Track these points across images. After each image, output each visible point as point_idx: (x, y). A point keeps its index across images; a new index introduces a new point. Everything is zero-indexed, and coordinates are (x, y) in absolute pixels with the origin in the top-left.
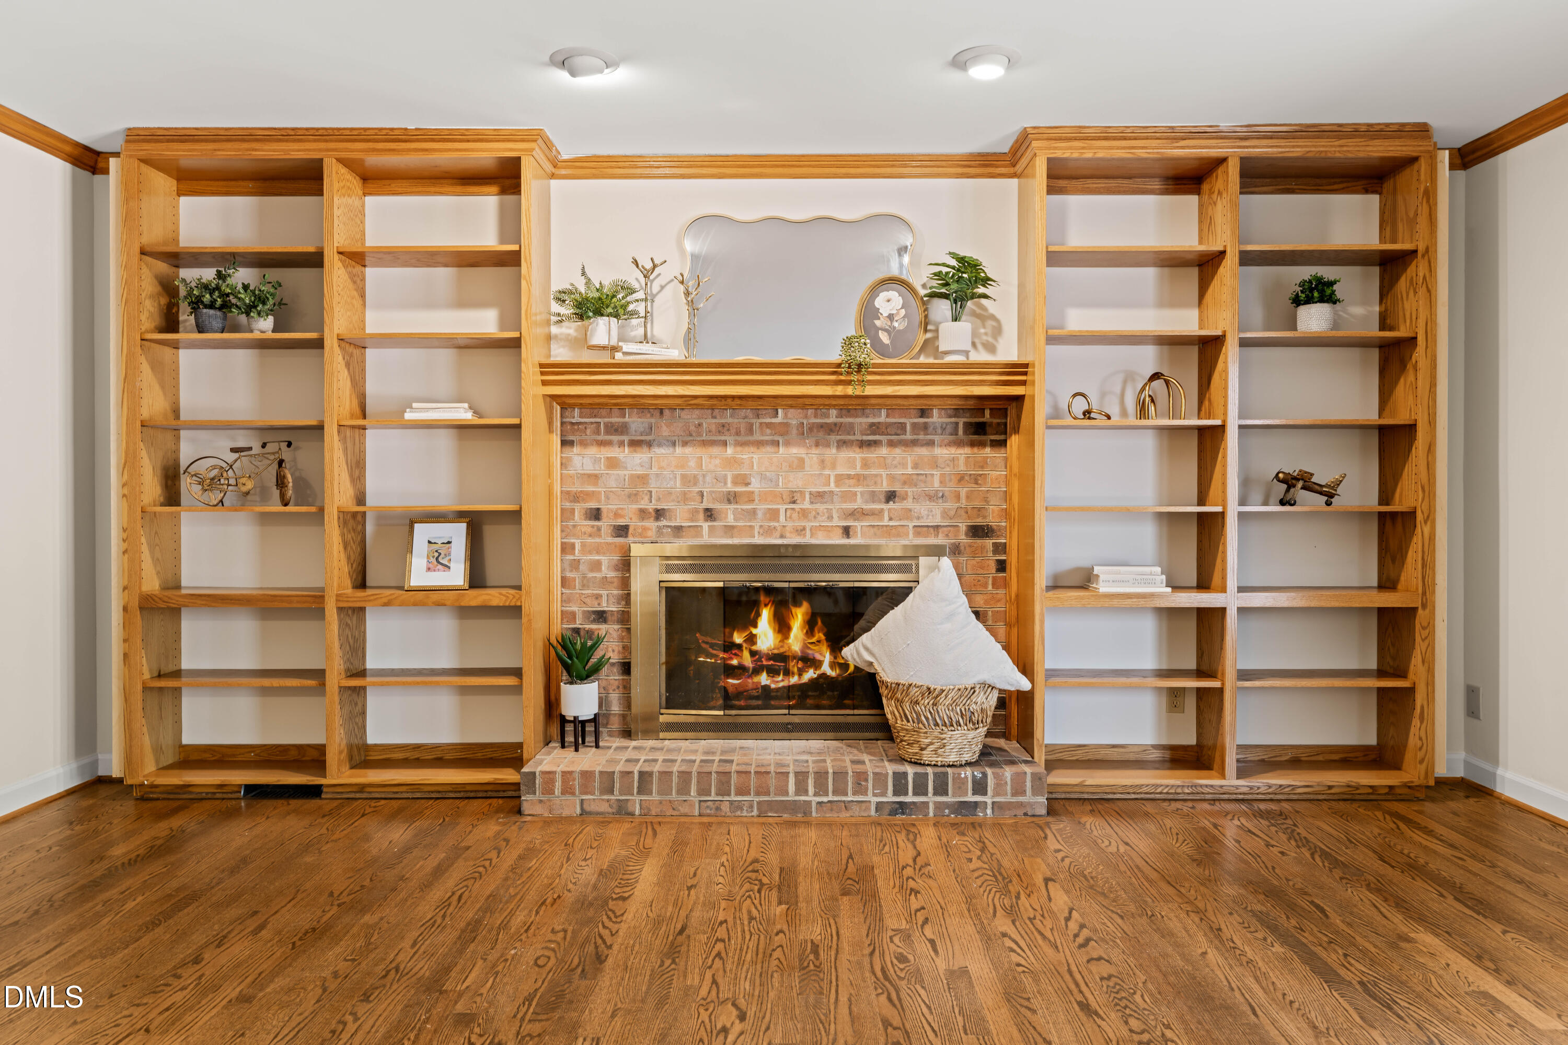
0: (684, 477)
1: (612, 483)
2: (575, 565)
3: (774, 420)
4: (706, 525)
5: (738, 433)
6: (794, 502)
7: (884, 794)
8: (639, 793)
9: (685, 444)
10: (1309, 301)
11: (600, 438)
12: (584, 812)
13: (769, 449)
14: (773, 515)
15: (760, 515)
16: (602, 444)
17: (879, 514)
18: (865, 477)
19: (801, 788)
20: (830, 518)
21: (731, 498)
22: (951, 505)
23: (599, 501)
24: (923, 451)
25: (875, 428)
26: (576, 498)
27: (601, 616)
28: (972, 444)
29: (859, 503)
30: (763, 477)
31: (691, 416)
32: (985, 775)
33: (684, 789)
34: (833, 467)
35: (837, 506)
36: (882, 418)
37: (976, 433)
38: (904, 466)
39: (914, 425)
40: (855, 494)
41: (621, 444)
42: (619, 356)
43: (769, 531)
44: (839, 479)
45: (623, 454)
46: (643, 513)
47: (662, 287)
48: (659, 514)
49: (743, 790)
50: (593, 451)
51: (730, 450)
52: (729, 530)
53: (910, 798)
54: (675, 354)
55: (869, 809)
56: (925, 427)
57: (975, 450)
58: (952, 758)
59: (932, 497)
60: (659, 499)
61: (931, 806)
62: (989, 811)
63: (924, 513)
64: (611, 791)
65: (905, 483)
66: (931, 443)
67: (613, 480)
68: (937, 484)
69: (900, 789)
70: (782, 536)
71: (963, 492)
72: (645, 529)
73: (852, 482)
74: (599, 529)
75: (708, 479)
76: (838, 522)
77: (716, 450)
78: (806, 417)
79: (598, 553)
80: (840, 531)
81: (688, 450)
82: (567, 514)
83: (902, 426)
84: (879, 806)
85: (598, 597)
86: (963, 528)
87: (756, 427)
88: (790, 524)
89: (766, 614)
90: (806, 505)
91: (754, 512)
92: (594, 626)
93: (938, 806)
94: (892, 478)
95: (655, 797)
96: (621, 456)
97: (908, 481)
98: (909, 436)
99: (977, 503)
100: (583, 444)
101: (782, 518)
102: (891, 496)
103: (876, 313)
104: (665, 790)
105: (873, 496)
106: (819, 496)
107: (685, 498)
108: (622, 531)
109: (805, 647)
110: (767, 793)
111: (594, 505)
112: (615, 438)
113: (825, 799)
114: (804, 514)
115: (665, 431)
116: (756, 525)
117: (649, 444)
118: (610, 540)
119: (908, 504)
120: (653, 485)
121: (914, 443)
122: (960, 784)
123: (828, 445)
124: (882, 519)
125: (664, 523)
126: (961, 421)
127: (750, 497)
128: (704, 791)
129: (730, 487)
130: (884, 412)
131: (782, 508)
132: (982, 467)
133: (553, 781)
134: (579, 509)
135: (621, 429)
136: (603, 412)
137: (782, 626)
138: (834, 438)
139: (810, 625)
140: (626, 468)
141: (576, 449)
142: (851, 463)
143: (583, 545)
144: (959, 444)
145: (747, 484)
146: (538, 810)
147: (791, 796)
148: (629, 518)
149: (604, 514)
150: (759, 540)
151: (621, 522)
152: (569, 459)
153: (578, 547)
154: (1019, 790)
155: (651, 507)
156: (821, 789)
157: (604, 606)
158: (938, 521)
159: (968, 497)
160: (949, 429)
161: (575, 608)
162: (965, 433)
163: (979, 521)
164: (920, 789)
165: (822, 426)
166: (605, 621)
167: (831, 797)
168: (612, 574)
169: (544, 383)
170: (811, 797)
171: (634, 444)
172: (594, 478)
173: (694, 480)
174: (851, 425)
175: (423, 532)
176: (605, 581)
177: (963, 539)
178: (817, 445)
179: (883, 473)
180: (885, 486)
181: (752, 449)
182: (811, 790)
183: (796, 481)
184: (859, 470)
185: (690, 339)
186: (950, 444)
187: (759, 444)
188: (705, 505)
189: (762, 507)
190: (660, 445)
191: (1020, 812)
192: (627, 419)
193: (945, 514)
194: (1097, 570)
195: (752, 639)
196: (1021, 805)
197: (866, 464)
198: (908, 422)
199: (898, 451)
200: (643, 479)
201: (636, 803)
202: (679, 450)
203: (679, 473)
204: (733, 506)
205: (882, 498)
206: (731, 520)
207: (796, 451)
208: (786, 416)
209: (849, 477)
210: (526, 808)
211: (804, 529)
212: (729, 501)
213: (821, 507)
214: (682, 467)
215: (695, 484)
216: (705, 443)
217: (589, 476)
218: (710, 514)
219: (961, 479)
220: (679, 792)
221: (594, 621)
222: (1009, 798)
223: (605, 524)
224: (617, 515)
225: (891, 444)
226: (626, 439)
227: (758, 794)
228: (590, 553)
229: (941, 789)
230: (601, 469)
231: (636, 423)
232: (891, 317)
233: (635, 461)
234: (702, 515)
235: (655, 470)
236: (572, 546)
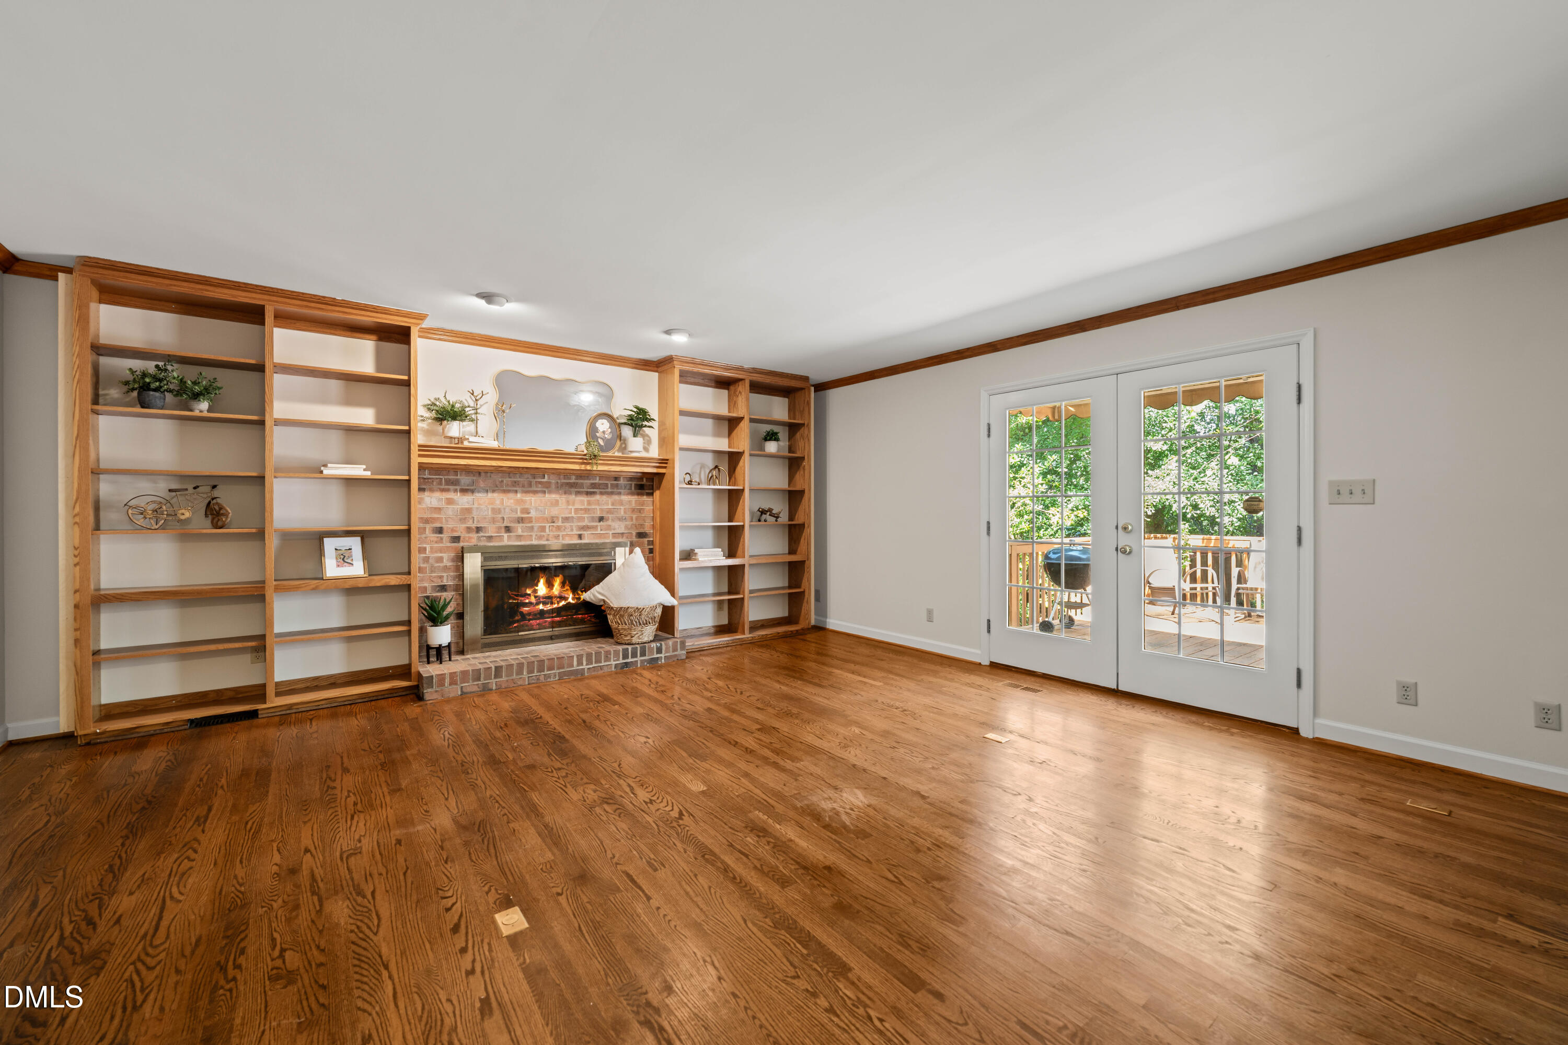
0: (493, 509)
1: (450, 513)
2: (426, 560)
3: (543, 480)
4: (506, 535)
5: (523, 486)
6: (554, 522)
7: (618, 660)
8: (495, 678)
9: (493, 491)
10: (770, 440)
11: (442, 487)
12: (463, 693)
13: (540, 495)
14: (543, 529)
15: (536, 529)
16: (443, 490)
17: (595, 528)
18: (589, 510)
19: (580, 663)
20: (572, 530)
21: (521, 520)
22: (629, 523)
23: (441, 523)
24: (616, 497)
25: (594, 486)
26: (427, 521)
27: (443, 588)
28: (638, 494)
29: (586, 523)
30: (537, 509)
31: (497, 478)
32: (661, 645)
33: (520, 672)
34: (573, 504)
35: (575, 524)
36: (597, 481)
37: (640, 489)
38: (608, 504)
39: (612, 485)
40: (584, 518)
41: (456, 491)
42: (466, 444)
43: (540, 538)
44: (577, 510)
45: (457, 497)
46: (469, 529)
47: (481, 406)
48: (478, 530)
49: (550, 669)
50: (437, 494)
51: (519, 495)
52: (519, 537)
53: (630, 660)
54: (494, 444)
55: (611, 668)
56: (617, 486)
57: (640, 497)
58: (646, 639)
59: (620, 519)
60: (478, 521)
61: (639, 662)
62: (663, 661)
63: (617, 527)
64: (479, 679)
65: (608, 512)
66: (620, 494)
67: (450, 511)
68: (622, 513)
69: (625, 656)
70: (548, 540)
71: (634, 516)
72: (470, 538)
73: (583, 512)
74: (442, 539)
75: (507, 510)
76: (576, 532)
77: (511, 495)
78: (560, 479)
79: (441, 552)
80: (577, 537)
81: (496, 495)
82: (423, 531)
83: (606, 485)
84: (616, 665)
85: (441, 577)
86: (634, 533)
87: (533, 483)
88: (552, 533)
89: (542, 581)
90: (560, 524)
91: (532, 528)
92: (439, 594)
93: (642, 661)
94: (601, 510)
95: (504, 678)
96: (455, 498)
97: (610, 511)
98: (609, 490)
99: (641, 522)
100: (431, 490)
101: (547, 530)
102: (601, 519)
103: (596, 430)
104: (509, 674)
105: (593, 519)
106: (566, 519)
107: (494, 521)
108: (456, 539)
109: (563, 593)
110: (563, 668)
111: (438, 525)
112: (452, 487)
113: (591, 666)
114: (559, 528)
115: (482, 484)
116: (534, 534)
117: (473, 491)
118: (449, 544)
119: (609, 523)
120: (475, 514)
121: (612, 493)
122: (651, 649)
123: (570, 493)
124: (597, 530)
125: (481, 534)
126: (633, 483)
127: (530, 520)
128: (530, 671)
129: (519, 515)
130: (598, 478)
131: (547, 525)
132: (642, 505)
133: (444, 679)
134: (428, 527)
135: (456, 483)
136: (444, 472)
137: (550, 585)
138: (573, 490)
139: (563, 584)
140: (458, 504)
141: (427, 493)
142: (582, 502)
143: (431, 548)
144: (632, 494)
145: (529, 513)
146: (435, 696)
147: (575, 667)
148: (460, 531)
149: (445, 530)
150: (535, 542)
151: (456, 534)
152: (425, 498)
153: (428, 550)
154: (675, 650)
155: (474, 526)
156: (589, 662)
157: (445, 582)
158: (622, 530)
159: (636, 519)
160: (628, 487)
161: (426, 585)
162: (635, 489)
163: (641, 530)
164: (634, 655)
165: (567, 484)
166: (446, 591)
167: (594, 665)
168: (449, 564)
169: (420, 456)
170: (585, 666)
171: (464, 491)
172: (439, 510)
173: (499, 511)
174: (582, 484)
175: (330, 544)
176: (446, 568)
177: (634, 539)
178: (565, 493)
179: (598, 507)
180: (598, 514)
181: (531, 495)
182: (585, 663)
183: (555, 511)
184: (586, 506)
185: (498, 436)
186: (628, 494)
187: (535, 492)
188: (506, 524)
189: (536, 525)
190: (479, 492)
191: (675, 659)
192: (459, 477)
193: (626, 527)
194: (696, 551)
195: (535, 591)
196: (676, 655)
197: (589, 503)
198: (609, 483)
199: (604, 497)
200: (469, 510)
201: (493, 684)
202: (490, 495)
203: (490, 507)
204: (521, 525)
205: (597, 520)
206: (520, 532)
207: (554, 496)
208: (549, 478)
209: (581, 509)
210: (427, 697)
211: (559, 536)
212: (519, 522)
213: (567, 525)
214: (492, 504)
215: (499, 513)
216: (505, 491)
217: (435, 508)
218: (508, 529)
219: (633, 510)
220: (517, 674)
221: (438, 591)
222: (671, 654)
223: (445, 536)
224: (453, 530)
225: (601, 493)
226: (458, 488)
227: (559, 668)
228: (436, 552)
229: (643, 654)
230: (442, 504)
231: (465, 480)
232: (604, 432)
233: (464, 500)
234: (503, 530)
235: (476, 506)
236: (425, 549)
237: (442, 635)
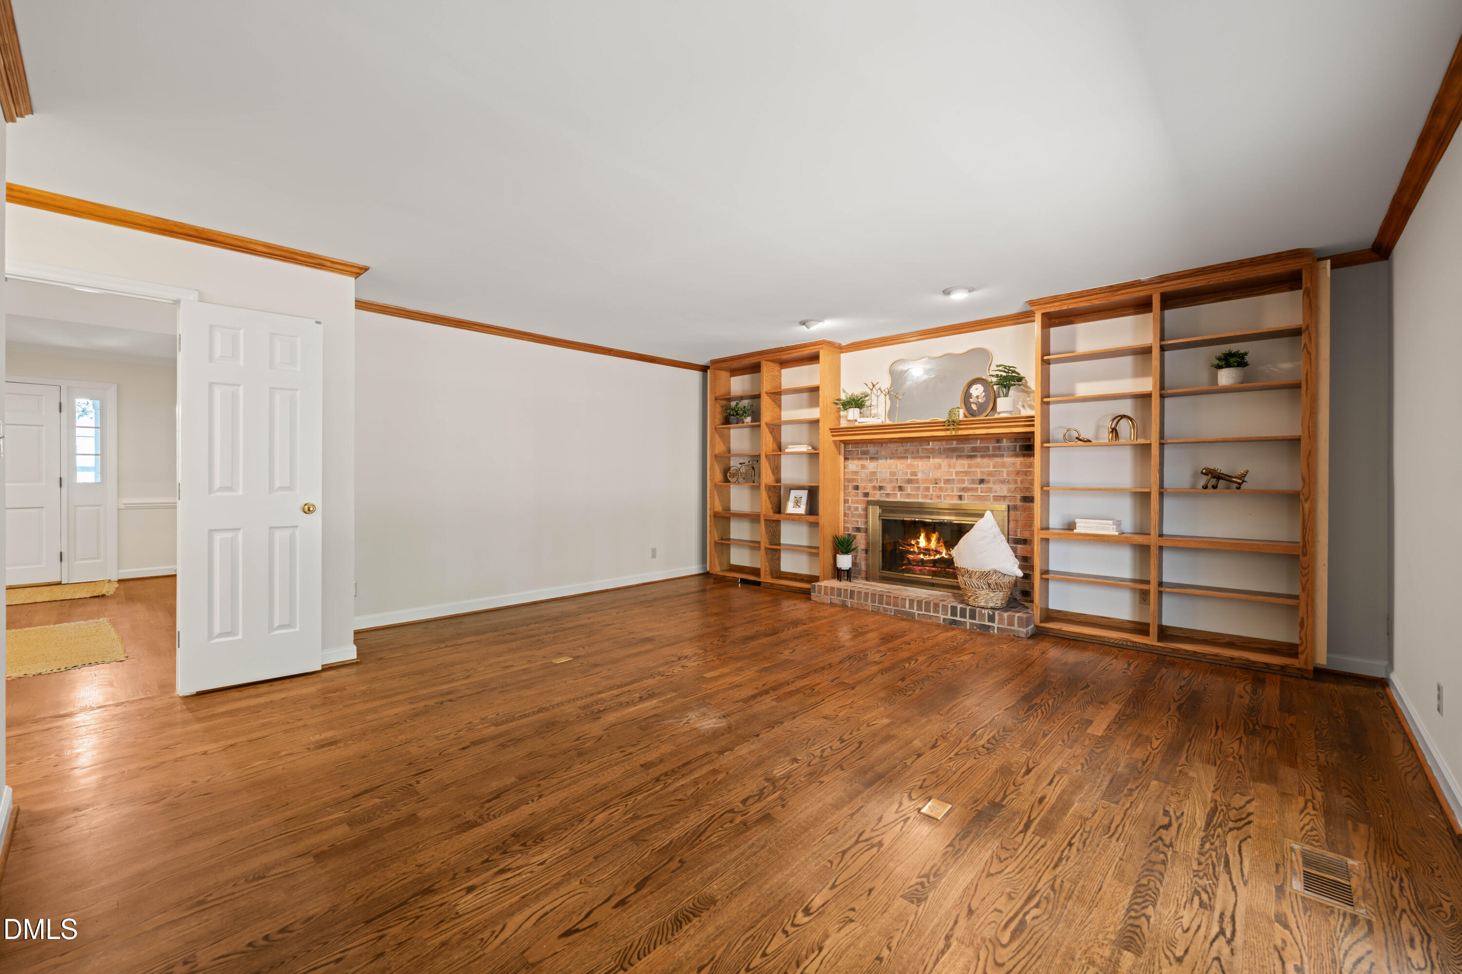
0: (890, 472)
2: (849, 508)
3: (928, 447)
4: (899, 493)
5: (913, 453)
6: (937, 484)
7: (946, 615)
9: (891, 458)
10: (1228, 365)
11: (858, 457)
12: (831, 603)
13: (926, 460)
14: (927, 489)
15: (922, 489)
16: (859, 459)
17: (976, 489)
18: (969, 472)
19: (911, 607)
20: (953, 491)
21: (909, 481)
22: (1013, 486)
23: (858, 482)
24: (998, 460)
25: (974, 449)
26: (850, 481)
27: (858, 530)
28: (1024, 456)
29: (966, 485)
30: (923, 473)
31: (893, 446)
32: (994, 614)
33: (866, 600)
34: (954, 468)
35: (956, 486)
36: (978, 444)
37: (1026, 450)
38: (989, 467)
39: (994, 447)
40: (964, 480)
41: (866, 459)
42: (857, 424)
43: (925, 497)
44: (957, 473)
45: (868, 463)
46: (874, 488)
48: (880, 488)
49: (888, 604)
50: (856, 462)
51: (909, 461)
52: (909, 495)
53: (958, 618)
54: (885, 421)
55: (940, 620)
56: (999, 448)
57: (1026, 458)
58: (982, 604)
59: (1003, 482)
60: (881, 482)
61: (968, 624)
62: (996, 631)
63: (998, 489)
64: (840, 597)
65: (989, 475)
66: (1002, 456)
67: (863, 474)
68: (1005, 475)
69: (954, 613)
70: (931, 499)
71: (1019, 479)
72: (875, 494)
73: (963, 474)
74: (857, 494)
75: (900, 473)
76: (956, 493)
77: (903, 461)
78: (942, 445)
79: (857, 504)
80: (957, 497)
81: (892, 461)
82: (846, 488)
83: (988, 448)
84: (944, 620)
85: (857, 522)
86: (1019, 497)
87: (920, 450)
88: (935, 493)
89: (923, 533)
90: (942, 485)
91: (919, 488)
92: (855, 533)
93: (971, 624)
94: (982, 472)
95: (855, 601)
96: (866, 464)
97: (990, 474)
98: (991, 452)
99: (1027, 485)
100: (853, 459)
101: (931, 490)
102: (982, 481)
103: (970, 396)
104: (859, 599)
105: (973, 481)
106: (947, 481)
107: (891, 481)
108: (866, 495)
109: (936, 547)
110: (898, 607)
111: (856, 484)
112: (864, 456)
113: (921, 613)
114: (941, 489)
115: (883, 453)
116: (920, 493)
117: (877, 459)
118: (862, 498)
119: (990, 485)
120: (879, 476)
121: (994, 456)
122: (982, 616)
123: (952, 458)
124: (977, 492)
125: (882, 492)
126: (1018, 445)
127: (917, 481)
128: (873, 601)
129: (909, 477)
130: (979, 441)
131: (931, 486)
132: (1029, 467)
133: (821, 589)
134: (851, 485)
135: (865, 453)
136: (860, 445)
137: (928, 540)
138: (955, 454)
139: (938, 540)
140: (868, 469)
141: (850, 461)
142: (963, 465)
143: (852, 500)
144: (1017, 456)
145: (916, 475)
146: (816, 599)
147: (907, 609)
148: (869, 489)
149: (860, 488)
150: (920, 500)
151: (866, 491)
152: (847, 465)
153: (850, 501)
154: (1011, 623)
155: (877, 485)
156: (920, 608)
157: (859, 526)
158: (1005, 493)
159: (1022, 482)
160: (1012, 449)
161: (849, 526)
162: (1020, 450)
163: (1027, 494)
164: (963, 615)
165: (949, 449)
166: (860, 532)
167: (923, 612)
168: (862, 512)
169: (832, 436)
170: (915, 611)
171: (872, 459)
172: (856, 473)
174: (963, 448)
175: (793, 495)
176: (859, 516)
177: (1019, 503)
178: (947, 458)
179: (978, 470)
180: (979, 477)
181: (919, 460)
182: (915, 608)
183: (938, 474)
184: (966, 469)
185: (890, 414)
186: (1012, 456)
187: (922, 458)
188: (899, 484)
189: (922, 486)
190: (881, 459)
191: (1012, 634)
192: (869, 448)
193: (1009, 490)
194: (1077, 520)
195: (918, 543)
196: (1012, 631)
197: (970, 466)
198: (991, 446)
199: (986, 460)
200: (874, 473)
202: (888, 461)
203: (888, 471)
204: (910, 485)
205: (978, 482)
206: (909, 491)
207: (938, 461)
208: (933, 445)
209: (962, 472)
210: (813, 598)
211: (941, 496)
212: (909, 483)
213: (949, 486)
214: (889, 468)
215: (895, 475)
216: (899, 458)
217: (855, 472)
218: (901, 488)
219: (1018, 473)
221: (856, 531)
222: (1005, 626)
223: (860, 492)
224: (865, 488)
225: (982, 457)
226: (868, 457)
227: (894, 606)
228: (855, 503)
229: (973, 616)
230: (859, 469)
231: (872, 449)
232: (977, 397)
233: (871, 466)
234: (897, 489)
235: (879, 470)
236: (848, 500)
237: (845, 562)
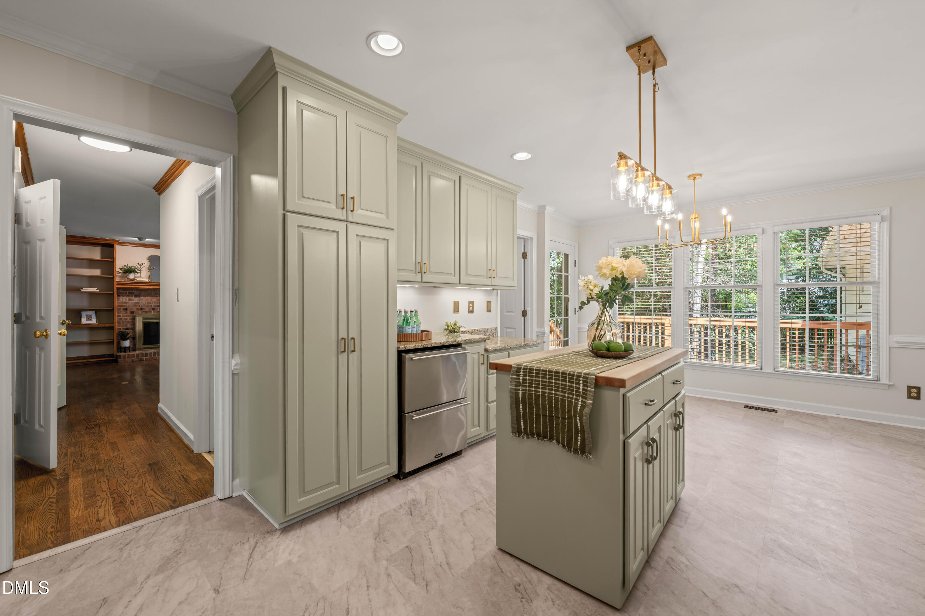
0: (147, 302)
1: (130, 304)
2: (121, 319)
4: (153, 311)
8: (145, 356)
9: (148, 296)
11: (127, 295)
12: (132, 361)
16: (127, 296)
23: (127, 307)
26: (121, 306)
27: (127, 329)
41: (132, 296)
42: (135, 281)
45: (133, 298)
46: (138, 309)
47: (143, 267)
48: (141, 309)
50: (125, 297)
54: (147, 280)
60: (141, 306)
72: (138, 312)
74: (127, 312)
77: (155, 298)
79: (127, 317)
81: (148, 297)
82: (119, 310)
85: (127, 325)
96: (132, 298)
100: (123, 296)
107: (148, 306)
108: (133, 312)
111: (125, 308)
115: (143, 294)
117: (139, 296)
118: (130, 314)
120: (140, 304)
125: (143, 311)
134: (121, 308)
135: (133, 293)
136: (128, 290)
140: (133, 301)
141: (121, 297)
143: (123, 315)
146: (122, 362)
148: (134, 309)
149: (128, 309)
151: (132, 311)
152: (119, 299)
157: (128, 327)
161: (121, 327)
168: (130, 321)
169: (117, 285)
171: (136, 296)
172: (126, 303)
173: (150, 303)
175: (84, 314)
176: (128, 322)
185: (150, 277)
188: (152, 307)
190: (142, 296)
192: (134, 291)
200: (138, 303)
201: (144, 358)
203: (146, 301)
210: (119, 361)
216: (152, 296)
217: (124, 302)
218: (153, 309)
220: (154, 356)
221: (126, 330)
224: (131, 309)
228: (124, 317)
230: (128, 301)
231: (136, 293)
233: (136, 300)
234: (152, 310)
235: (140, 301)
236: (120, 316)
237: (127, 343)
